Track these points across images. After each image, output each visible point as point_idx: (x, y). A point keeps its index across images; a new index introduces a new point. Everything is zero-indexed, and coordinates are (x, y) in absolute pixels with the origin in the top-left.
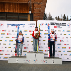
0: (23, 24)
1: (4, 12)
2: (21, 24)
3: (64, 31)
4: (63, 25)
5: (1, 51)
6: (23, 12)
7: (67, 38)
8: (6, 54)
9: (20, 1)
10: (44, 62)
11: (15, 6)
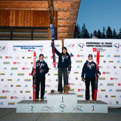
0: (40, 46)
1: (7, 25)
2: (36, 46)
3: (109, 56)
4: (108, 46)
5: (3, 91)
6: (40, 26)
7: (115, 67)
8: (12, 98)
9: (34, 8)
10: (77, 109)
11: (26, 16)
